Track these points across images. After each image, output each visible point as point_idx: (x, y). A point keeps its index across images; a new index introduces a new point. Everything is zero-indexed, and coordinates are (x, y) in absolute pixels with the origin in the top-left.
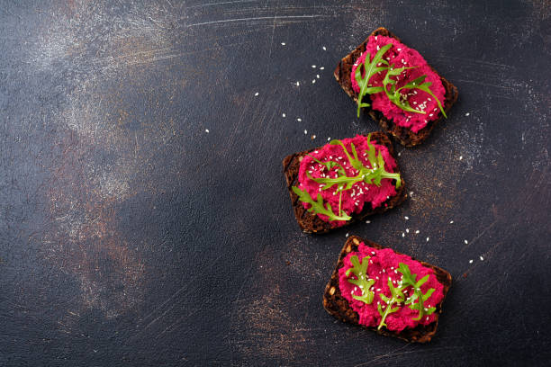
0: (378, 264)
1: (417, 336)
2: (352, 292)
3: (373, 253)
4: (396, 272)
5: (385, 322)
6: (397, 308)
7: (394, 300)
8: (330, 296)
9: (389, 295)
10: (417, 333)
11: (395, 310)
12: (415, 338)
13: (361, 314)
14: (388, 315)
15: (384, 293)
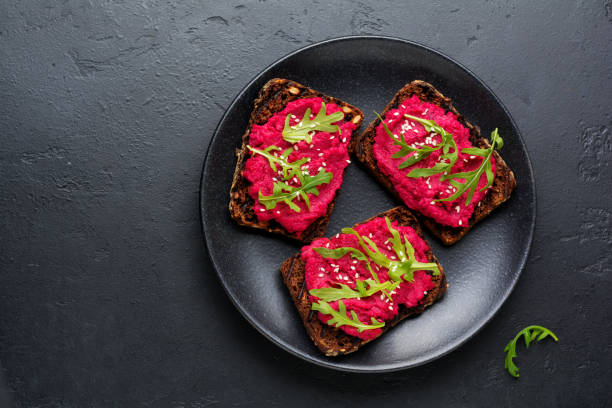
0: (331, 146)
1: (239, 199)
2: (294, 117)
3: (344, 140)
4: (320, 169)
5: (257, 154)
6: (275, 169)
7: (286, 165)
8: (288, 88)
9: (292, 159)
10: (243, 199)
11: (273, 166)
12: (237, 196)
13: (265, 127)
14: (266, 160)
15: (293, 154)
